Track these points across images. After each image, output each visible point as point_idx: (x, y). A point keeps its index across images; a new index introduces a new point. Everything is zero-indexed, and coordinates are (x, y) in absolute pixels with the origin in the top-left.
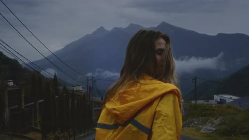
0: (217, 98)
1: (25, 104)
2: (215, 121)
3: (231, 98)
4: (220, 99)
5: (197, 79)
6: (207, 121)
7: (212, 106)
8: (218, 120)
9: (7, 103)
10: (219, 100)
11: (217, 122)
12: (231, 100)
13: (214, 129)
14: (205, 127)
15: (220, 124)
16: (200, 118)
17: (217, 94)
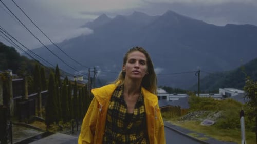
0: (222, 91)
1: (29, 95)
2: (215, 115)
3: (236, 92)
4: (226, 93)
5: (201, 73)
6: (207, 115)
7: (214, 100)
8: (218, 113)
9: (12, 93)
10: (224, 94)
11: (217, 115)
12: (236, 94)
13: (213, 122)
14: (206, 120)
15: (219, 118)
16: (202, 111)
17: (223, 87)
